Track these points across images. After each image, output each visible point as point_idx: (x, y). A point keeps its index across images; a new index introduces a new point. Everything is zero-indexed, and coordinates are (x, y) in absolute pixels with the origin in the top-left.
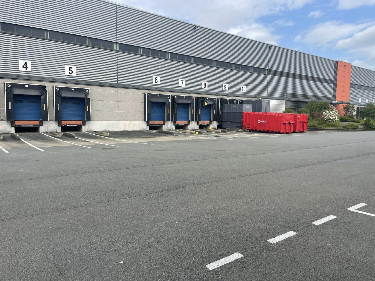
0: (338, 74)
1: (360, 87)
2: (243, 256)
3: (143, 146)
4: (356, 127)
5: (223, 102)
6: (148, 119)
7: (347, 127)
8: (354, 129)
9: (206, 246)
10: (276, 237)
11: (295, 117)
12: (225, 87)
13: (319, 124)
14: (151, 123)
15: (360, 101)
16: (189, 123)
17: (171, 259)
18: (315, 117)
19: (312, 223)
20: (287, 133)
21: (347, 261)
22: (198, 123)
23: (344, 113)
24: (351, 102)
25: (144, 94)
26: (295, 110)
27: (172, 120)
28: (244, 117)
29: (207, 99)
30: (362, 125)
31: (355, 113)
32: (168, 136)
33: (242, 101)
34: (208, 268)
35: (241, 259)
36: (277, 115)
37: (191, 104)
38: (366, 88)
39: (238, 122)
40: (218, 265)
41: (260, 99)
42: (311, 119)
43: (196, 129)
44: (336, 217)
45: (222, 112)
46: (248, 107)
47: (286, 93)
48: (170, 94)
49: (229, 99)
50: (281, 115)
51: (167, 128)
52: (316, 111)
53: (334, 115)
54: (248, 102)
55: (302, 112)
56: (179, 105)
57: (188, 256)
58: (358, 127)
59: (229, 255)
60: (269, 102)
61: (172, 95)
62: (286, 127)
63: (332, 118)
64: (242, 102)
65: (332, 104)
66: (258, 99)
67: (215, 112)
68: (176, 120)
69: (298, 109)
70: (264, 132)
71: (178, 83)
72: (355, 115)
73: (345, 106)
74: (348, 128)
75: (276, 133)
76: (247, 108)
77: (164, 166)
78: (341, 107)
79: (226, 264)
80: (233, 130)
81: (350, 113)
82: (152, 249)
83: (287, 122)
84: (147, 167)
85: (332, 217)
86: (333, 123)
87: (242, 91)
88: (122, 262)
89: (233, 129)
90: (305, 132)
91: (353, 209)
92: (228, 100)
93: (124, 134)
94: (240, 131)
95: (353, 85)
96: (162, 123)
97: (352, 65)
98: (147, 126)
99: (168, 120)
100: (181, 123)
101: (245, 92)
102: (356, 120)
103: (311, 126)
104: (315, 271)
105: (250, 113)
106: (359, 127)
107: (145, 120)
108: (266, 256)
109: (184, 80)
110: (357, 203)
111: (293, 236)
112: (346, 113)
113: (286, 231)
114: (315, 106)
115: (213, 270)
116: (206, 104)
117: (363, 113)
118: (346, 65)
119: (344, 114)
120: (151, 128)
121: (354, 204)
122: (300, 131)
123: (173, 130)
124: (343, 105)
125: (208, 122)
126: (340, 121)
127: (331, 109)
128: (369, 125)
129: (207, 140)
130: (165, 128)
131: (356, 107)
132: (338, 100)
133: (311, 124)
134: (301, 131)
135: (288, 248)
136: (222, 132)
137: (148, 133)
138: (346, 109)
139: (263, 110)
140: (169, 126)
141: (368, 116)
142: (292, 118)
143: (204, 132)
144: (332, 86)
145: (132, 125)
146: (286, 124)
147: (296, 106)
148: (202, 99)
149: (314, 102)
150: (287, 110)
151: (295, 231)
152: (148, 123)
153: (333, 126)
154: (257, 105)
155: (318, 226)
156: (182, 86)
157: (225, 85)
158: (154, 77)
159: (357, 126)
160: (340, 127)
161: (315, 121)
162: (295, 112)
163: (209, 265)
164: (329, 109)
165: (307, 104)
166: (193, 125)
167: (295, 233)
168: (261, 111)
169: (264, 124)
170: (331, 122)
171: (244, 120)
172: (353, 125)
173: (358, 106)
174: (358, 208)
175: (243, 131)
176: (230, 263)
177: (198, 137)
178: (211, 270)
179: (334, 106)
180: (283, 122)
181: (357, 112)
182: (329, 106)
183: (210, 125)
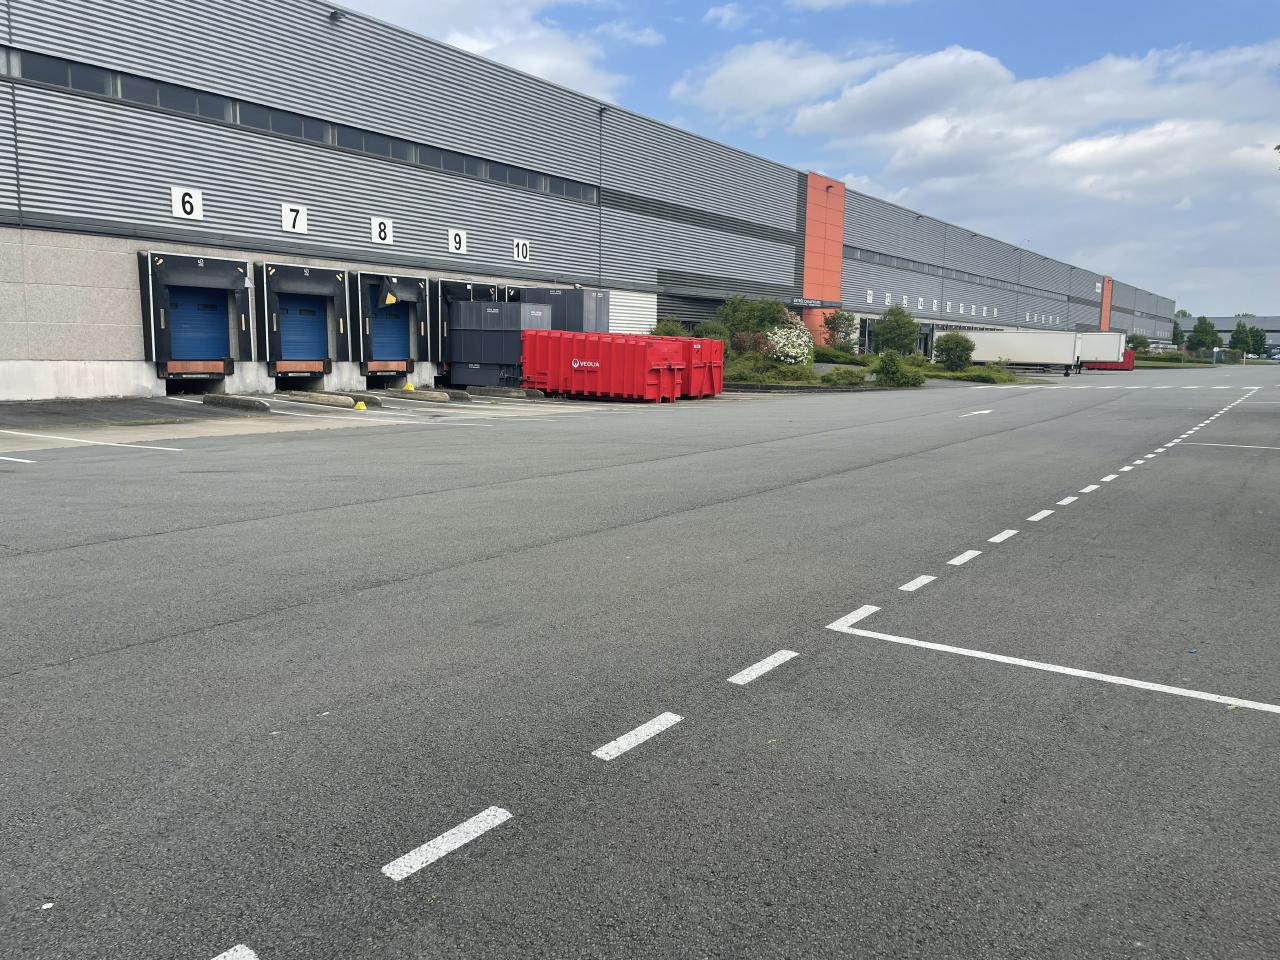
0: (809, 215)
1: (869, 255)
2: (511, 816)
3: (143, 457)
4: (858, 380)
5: (453, 293)
6: (159, 352)
7: (834, 377)
8: (853, 385)
9: (384, 801)
10: (619, 736)
11: (688, 346)
12: (457, 242)
13: (758, 370)
14: (174, 367)
15: (870, 300)
16: (328, 370)
17: (249, 867)
18: (744, 349)
19: (729, 680)
20: (665, 400)
21: (822, 786)
22: (363, 367)
23: (827, 336)
24: (847, 303)
25: (139, 254)
26: (688, 325)
27: (261, 357)
28: (527, 346)
29: (395, 280)
30: (873, 372)
31: (855, 336)
32: (245, 417)
33: (518, 291)
34: (388, 875)
35: (504, 825)
36: (633, 342)
37: (332, 299)
38: (886, 259)
39: (508, 366)
40: (424, 859)
41: (578, 286)
42: (735, 356)
43: (357, 391)
44: (795, 654)
45: (450, 330)
46: (539, 314)
47: (660, 271)
48: (248, 258)
49: (474, 286)
50: (644, 344)
51: (242, 389)
52: (747, 329)
53: (799, 341)
54: (539, 297)
55: (708, 332)
56: (286, 301)
57: (314, 846)
58: (863, 378)
59: (463, 821)
60: (606, 299)
61: (255, 265)
62: (659, 379)
63: (793, 352)
64: (517, 297)
65: (792, 308)
66: (572, 288)
67: (426, 328)
68: (277, 355)
69: (694, 324)
70: (592, 398)
71: (279, 218)
72: (855, 344)
73: (828, 315)
74: (835, 384)
75: (630, 400)
76: (536, 318)
77: (229, 529)
78: (818, 318)
79: (453, 853)
80: (491, 393)
81: (842, 335)
82: (173, 840)
83: (664, 366)
84: (156, 537)
85: (784, 656)
86: (795, 367)
87: (516, 258)
88: (50, 905)
89: (488, 391)
90: (716, 396)
91: (842, 625)
92: (469, 287)
93: (58, 413)
94: (516, 394)
95: (849, 251)
96: (219, 366)
97: (847, 187)
98: (160, 381)
99: (246, 356)
100: (298, 370)
101: (527, 260)
102: (858, 358)
103: (735, 379)
104: (732, 827)
105: (546, 334)
106: (867, 379)
107: (148, 358)
108: (584, 803)
109: (303, 210)
110: (854, 608)
111: (672, 727)
112: (832, 336)
113: (650, 715)
114: (744, 315)
115: (408, 879)
116: (391, 299)
117: (877, 335)
118: (829, 186)
119: (825, 339)
120: (176, 386)
121: (846, 611)
122: (701, 392)
123: (265, 395)
124: (824, 310)
125: (402, 366)
126: (816, 361)
127: (791, 323)
128: (893, 373)
129: (397, 430)
130: (232, 386)
131: (857, 317)
132: (810, 295)
133: (732, 370)
134: (705, 393)
135: (655, 769)
136: (454, 398)
137: (162, 405)
138: (832, 324)
139: (589, 323)
140: (250, 378)
141: (890, 345)
142: (676, 352)
143: (386, 402)
144: (789, 250)
145: (91, 378)
146: (658, 370)
147: (688, 313)
148: (373, 282)
149: (741, 301)
150: (663, 328)
151: (676, 712)
152: (160, 368)
153: (796, 376)
154: (567, 308)
155: (743, 687)
156: (294, 231)
157: (457, 235)
158: (177, 193)
159: (861, 375)
160: (816, 378)
161: (746, 363)
162: (685, 332)
163: (392, 863)
164: (784, 324)
165: (721, 308)
166: (345, 376)
167: (677, 718)
168: (580, 329)
169: (592, 371)
170: (791, 364)
171: (526, 359)
172: (851, 373)
173: (865, 316)
174: (855, 621)
175: (525, 395)
176: (466, 846)
177: (364, 418)
178: (399, 882)
179: (798, 314)
180: (650, 364)
181: (862, 334)
182: (785, 314)
183: (409, 376)
